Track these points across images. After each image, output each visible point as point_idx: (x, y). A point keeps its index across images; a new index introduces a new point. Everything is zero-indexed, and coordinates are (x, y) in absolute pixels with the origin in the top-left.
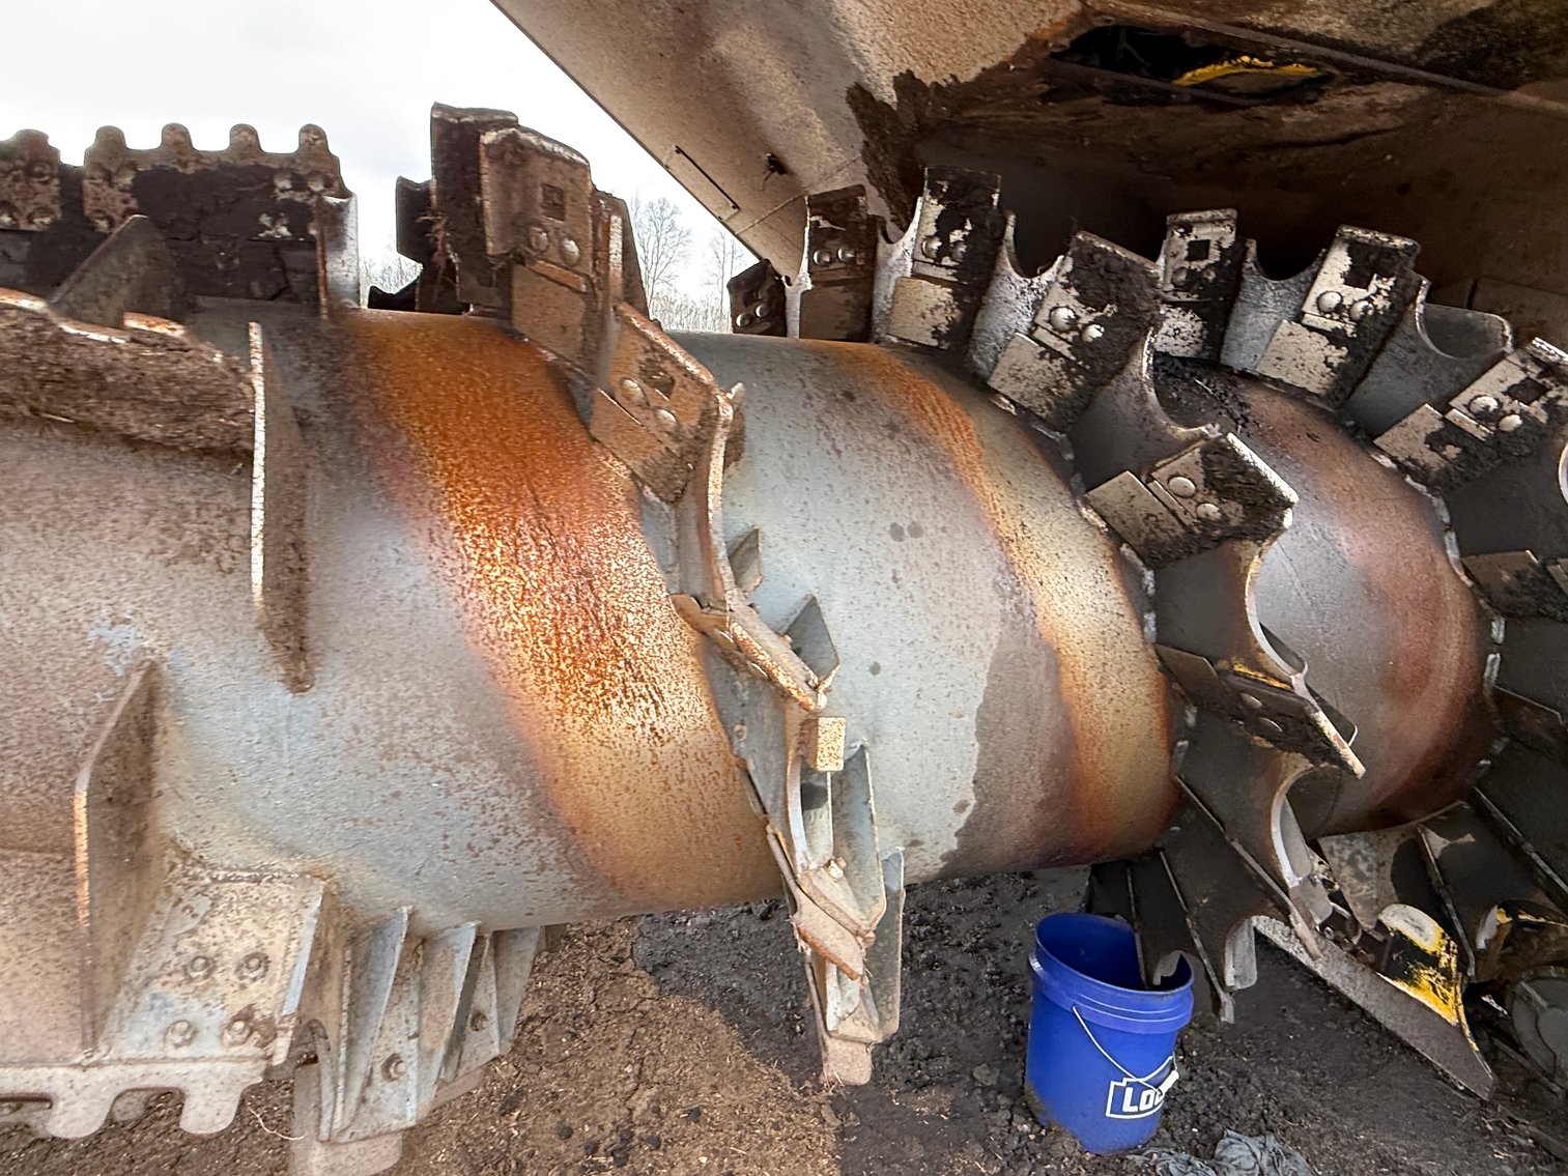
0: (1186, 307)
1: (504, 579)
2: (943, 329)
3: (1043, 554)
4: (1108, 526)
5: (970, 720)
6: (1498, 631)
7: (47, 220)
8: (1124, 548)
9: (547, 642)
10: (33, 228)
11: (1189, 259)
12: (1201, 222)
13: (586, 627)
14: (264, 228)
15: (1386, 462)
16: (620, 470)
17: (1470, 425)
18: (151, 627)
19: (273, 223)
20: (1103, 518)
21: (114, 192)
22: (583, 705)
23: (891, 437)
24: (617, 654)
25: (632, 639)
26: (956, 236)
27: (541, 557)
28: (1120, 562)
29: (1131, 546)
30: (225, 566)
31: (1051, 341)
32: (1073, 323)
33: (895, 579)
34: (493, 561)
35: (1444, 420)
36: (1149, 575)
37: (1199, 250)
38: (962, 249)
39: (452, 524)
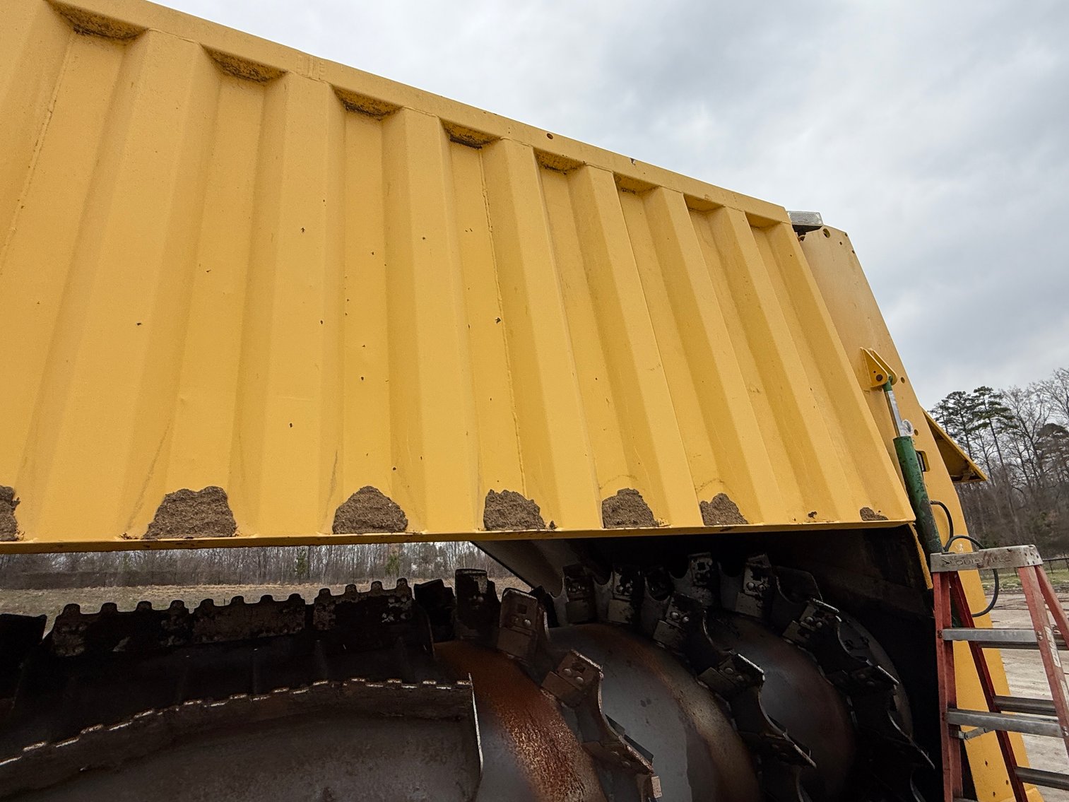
0: (703, 587)
1: (527, 748)
2: (629, 617)
3: (691, 703)
4: (709, 687)
5: (685, 776)
6: (850, 702)
7: (300, 628)
8: (717, 695)
9: (545, 771)
10: (295, 632)
11: (699, 569)
12: (700, 557)
13: (556, 762)
14: (384, 619)
15: (789, 641)
16: (552, 698)
17: (809, 627)
18: (425, 790)
19: (387, 617)
20: (707, 684)
21: (326, 613)
22: (559, 795)
23: (630, 666)
24: (567, 771)
25: (571, 764)
26: (628, 585)
27: (537, 737)
28: (717, 701)
29: (718, 693)
30: (444, 760)
31: (672, 623)
32: (678, 617)
33: (647, 722)
34: (523, 742)
35: (800, 625)
36: (727, 703)
37: (702, 566)
38: (631, 589)
39: (508, 730)
